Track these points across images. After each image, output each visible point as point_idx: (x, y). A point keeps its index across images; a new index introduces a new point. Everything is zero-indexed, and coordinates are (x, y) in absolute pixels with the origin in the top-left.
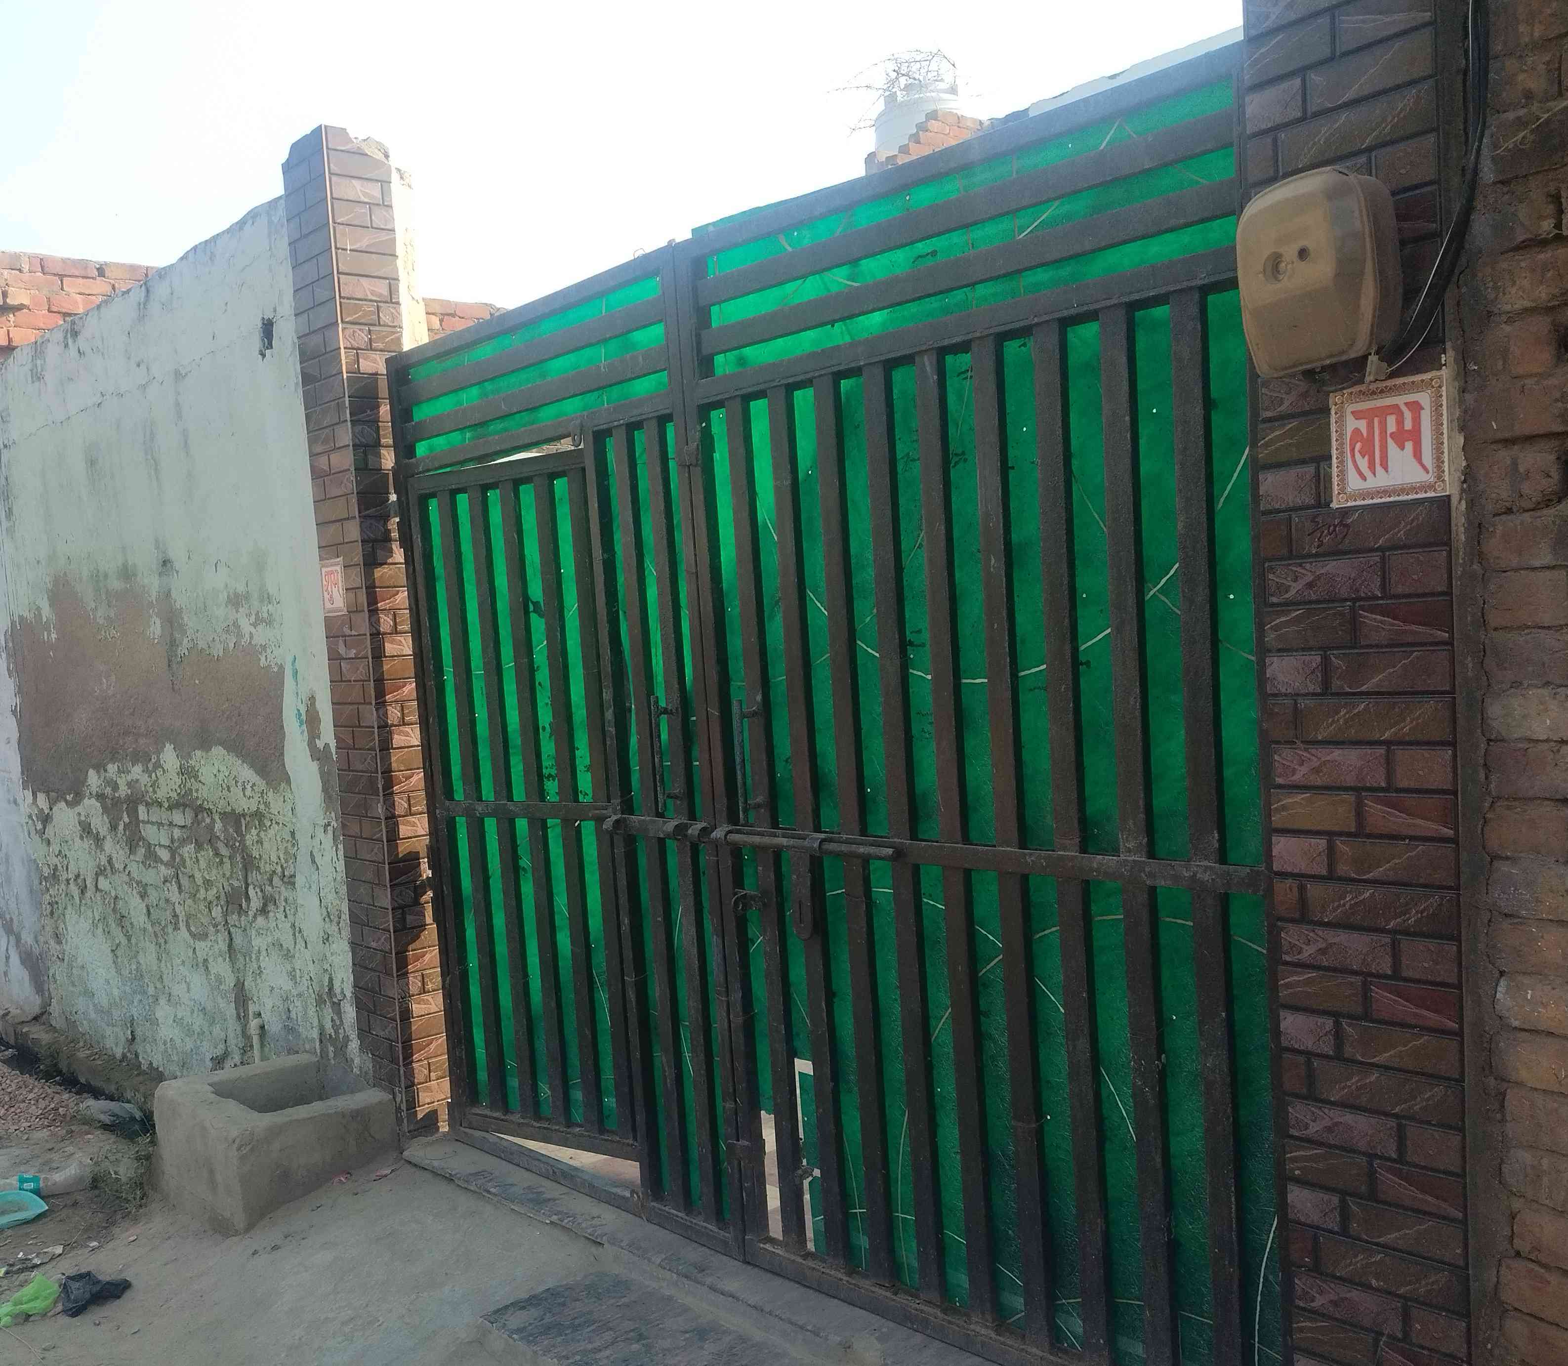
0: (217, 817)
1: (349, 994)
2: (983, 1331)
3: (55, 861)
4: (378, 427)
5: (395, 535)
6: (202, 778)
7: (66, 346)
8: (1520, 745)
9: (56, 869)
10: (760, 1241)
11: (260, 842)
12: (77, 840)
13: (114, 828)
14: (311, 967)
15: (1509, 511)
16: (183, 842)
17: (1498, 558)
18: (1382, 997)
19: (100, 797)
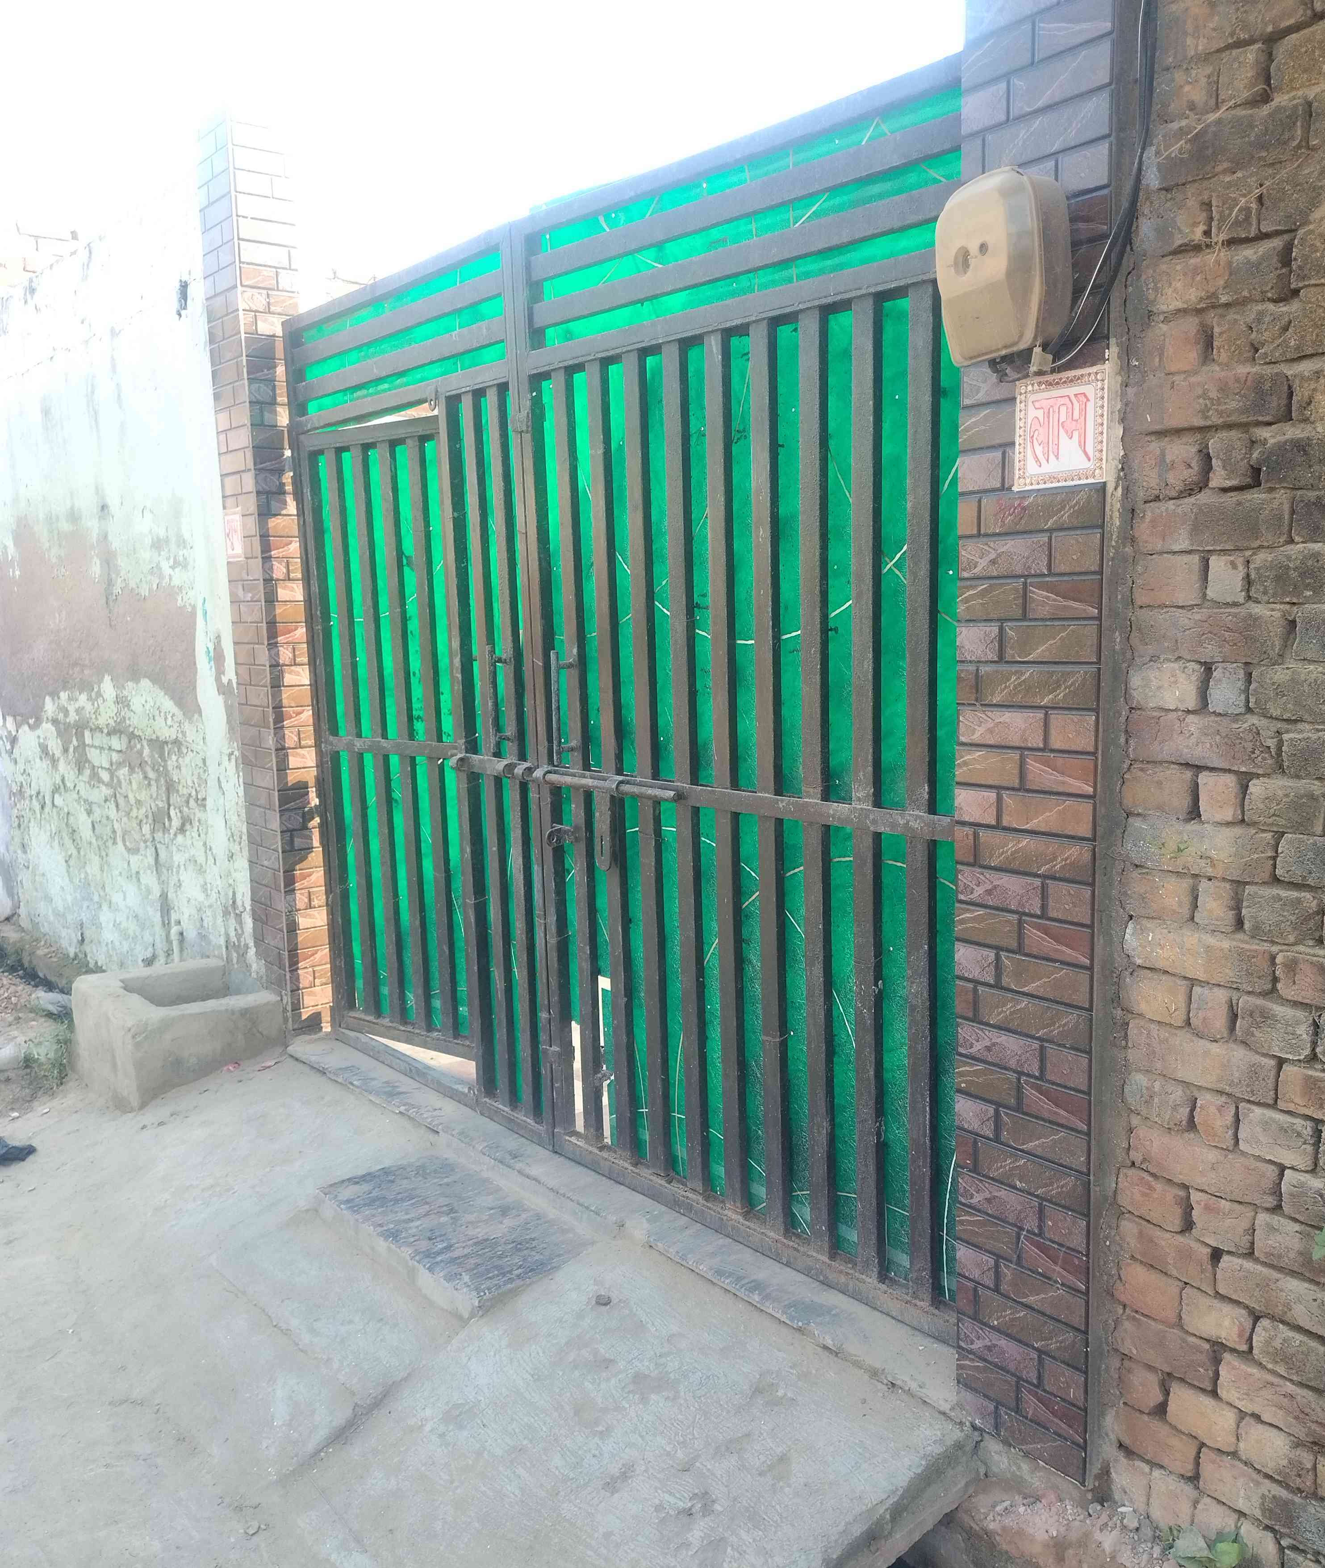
0: (145, 743)
1: (248, 908)
2: (734, 1216)
3: (20, 778)
4: (274, 386)
5: (289, 488)
6: (133, 707)
7: (26, 302)
8: (1155, 714)
9: (21, 786)
10: (567, 1134)
11: (179, 767)
12: (38, 760)
13: (66, 751)
14: (219, 882)
15: (1157, 499)
16: (120, 765)
17: (1146, 542)
18: (1034, 935)
19: (55, 722)
